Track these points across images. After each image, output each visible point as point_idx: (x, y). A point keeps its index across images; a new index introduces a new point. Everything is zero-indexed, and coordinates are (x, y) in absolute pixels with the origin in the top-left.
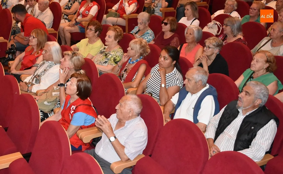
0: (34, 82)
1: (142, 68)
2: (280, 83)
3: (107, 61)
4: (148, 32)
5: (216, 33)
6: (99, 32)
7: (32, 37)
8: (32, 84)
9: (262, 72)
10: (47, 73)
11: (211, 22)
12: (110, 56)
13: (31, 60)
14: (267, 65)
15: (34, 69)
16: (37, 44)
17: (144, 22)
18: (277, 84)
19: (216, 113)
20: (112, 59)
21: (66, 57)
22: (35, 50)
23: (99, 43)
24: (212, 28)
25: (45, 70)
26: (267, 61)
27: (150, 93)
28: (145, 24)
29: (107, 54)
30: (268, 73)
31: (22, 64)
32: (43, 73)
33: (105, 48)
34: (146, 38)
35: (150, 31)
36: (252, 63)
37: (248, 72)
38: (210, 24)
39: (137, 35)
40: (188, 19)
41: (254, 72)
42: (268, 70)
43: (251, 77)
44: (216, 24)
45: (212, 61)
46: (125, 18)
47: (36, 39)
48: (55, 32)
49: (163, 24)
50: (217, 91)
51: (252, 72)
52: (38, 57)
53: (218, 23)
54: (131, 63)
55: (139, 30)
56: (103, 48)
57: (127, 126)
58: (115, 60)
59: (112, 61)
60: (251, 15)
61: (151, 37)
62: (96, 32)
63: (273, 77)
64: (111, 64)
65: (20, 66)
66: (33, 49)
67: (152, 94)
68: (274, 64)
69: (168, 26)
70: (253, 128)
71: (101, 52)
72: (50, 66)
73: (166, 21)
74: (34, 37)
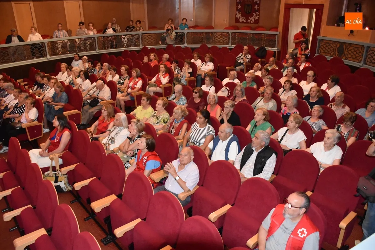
0: (110, 142)
1: (185, 126)
2: (273, 127)
3: (158, 122)
4: (182, 98)
5: (227, 95)
6: (150, 100)
7: (104, 110)
8: (109, 145)
9: (262, 121)
10: (119, 135)
11: (223, 88)
12: (160, 118)
13: (104, 127)
14: (264, 117)
15: (107, 132)
16: (108, 114)
17: (179, 91)
18: (271, 128)
19: (239, 152)
20: (162, 120)
21: (132, 123)
22: (106, 119)
23: (150, 109)
24: (224, 91)
25: (117, 133)
26: (264, 115)
27: (192, 142)
28: (180, 93)
29: (158, 117)
30: (265, 122)
31: (98, 130)
32: (116, 136)
33: (155, 113)
34: (181, 102)
35: (183, 97)
36: (255, 116)
37: (253, 122)
38: (223, 89)
39: (174, 100)
40: (207, 86)
41: (257, 122)
42: (265, 120)
43: (255, 125)
44: (227, 89)
45: (229, 116)
46: (162, 87)
47: (107, 111)
48: (114, 102)
49: (194, 93)
50: (238, 137)
51: (255, 122)
52: (109, 124)
53: (228, 88)
54: (177, 122)
55: (176, 97)
56: (154, 113)
57: (186, 168)
58: (164, 121)
59: (163, 122)
60: (247, 81)
61: (184, 102)
62: (147, 101)
63: (268, 124)
64: (162, 124)
65: (96, 131)
66: (104, 118)
67: (194, 143)
68: (268, 116)
69: (198, 94)
70: (263, 160)
71: (153, 116)
72: (120, 130)
73: (195, 91)
74: (105, 110)
